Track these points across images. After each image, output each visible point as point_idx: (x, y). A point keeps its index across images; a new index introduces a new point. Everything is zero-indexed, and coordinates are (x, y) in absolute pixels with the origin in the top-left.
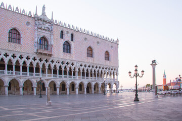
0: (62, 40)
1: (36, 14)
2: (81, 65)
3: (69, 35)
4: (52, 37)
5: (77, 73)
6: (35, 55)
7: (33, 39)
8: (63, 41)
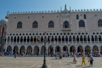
1: (61, 11)
2: (94, 34)
4: (71, 20)
5: (91, 40)
6: (61, 32)
7: (60, 24)
8: (78, 21)
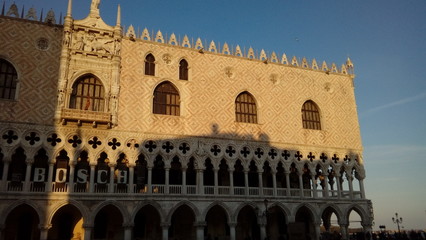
0: (150, 78)
1: (67, 18)
2: (216, 150)
3: (175, 63)
6: (57, 129)
7: (55, 82)
